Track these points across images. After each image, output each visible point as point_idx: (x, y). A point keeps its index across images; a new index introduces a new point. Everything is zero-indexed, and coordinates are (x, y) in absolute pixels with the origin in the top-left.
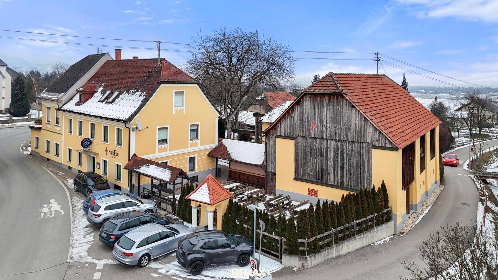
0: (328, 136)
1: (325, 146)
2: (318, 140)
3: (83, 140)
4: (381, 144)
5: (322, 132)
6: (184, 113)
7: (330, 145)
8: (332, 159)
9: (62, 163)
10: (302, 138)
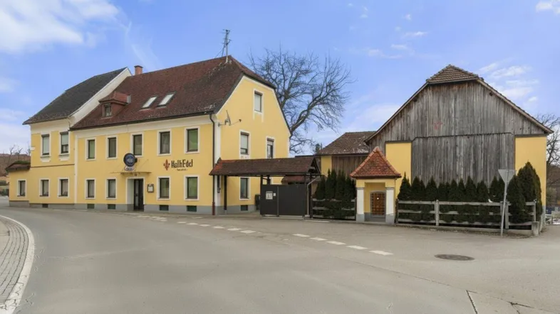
0: (457, 131)
1: (453, 145)
2: (444, 139)
3: (126, 156)
4: (526, 132)
5: (450, 128)
6: (262, 121)
7: (460, 142)
8: (462, 159)
9: (75, 202)
10: (421, 140)
